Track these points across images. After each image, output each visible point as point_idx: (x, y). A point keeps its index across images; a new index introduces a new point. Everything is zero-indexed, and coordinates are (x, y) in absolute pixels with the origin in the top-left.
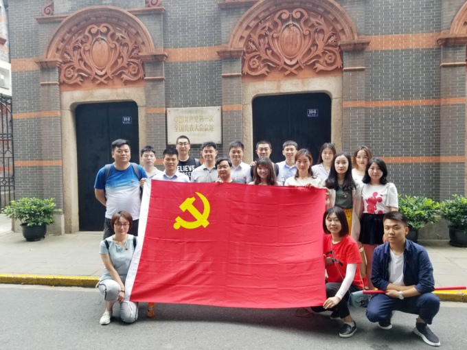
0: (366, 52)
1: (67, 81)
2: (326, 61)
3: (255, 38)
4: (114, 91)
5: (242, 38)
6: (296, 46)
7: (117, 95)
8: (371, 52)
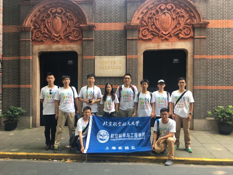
0: (207, 28)
1: (36, 39)
2: (185, 33)
3: (146, 19)
4: (64, 46)
5: (139, 18)
6: (168, 24)
7: (66, 48)
8: (209, 28)
